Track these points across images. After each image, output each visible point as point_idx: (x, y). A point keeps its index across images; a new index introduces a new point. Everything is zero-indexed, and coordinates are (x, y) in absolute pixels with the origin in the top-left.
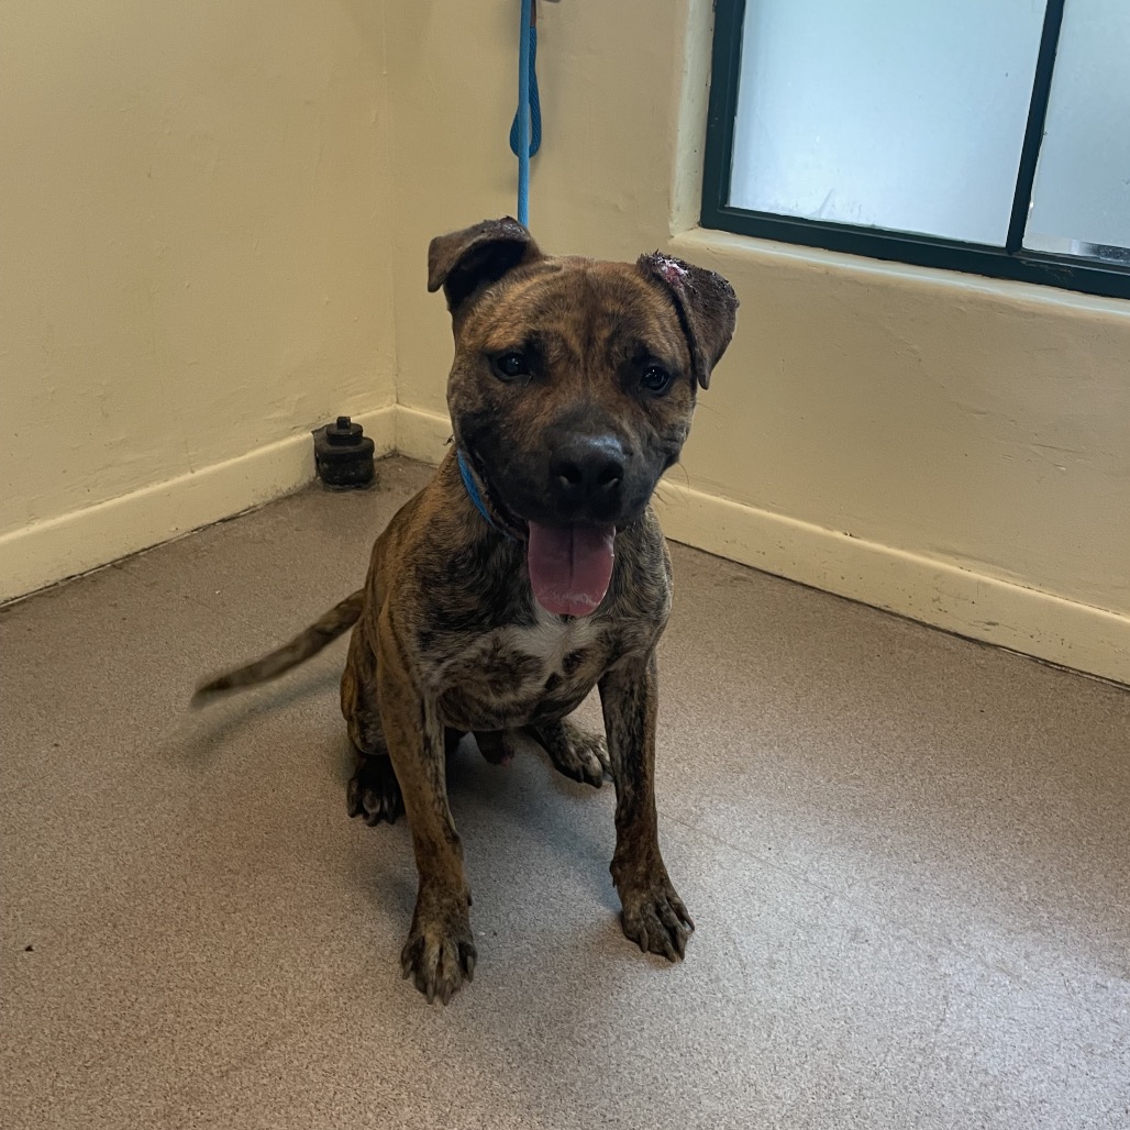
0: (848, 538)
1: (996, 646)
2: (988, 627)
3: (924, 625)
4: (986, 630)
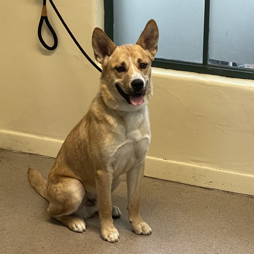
0: (164, 160)
1: (213, 189)
2: (210, 183)
3: (190, 185)
4: (210, 184)
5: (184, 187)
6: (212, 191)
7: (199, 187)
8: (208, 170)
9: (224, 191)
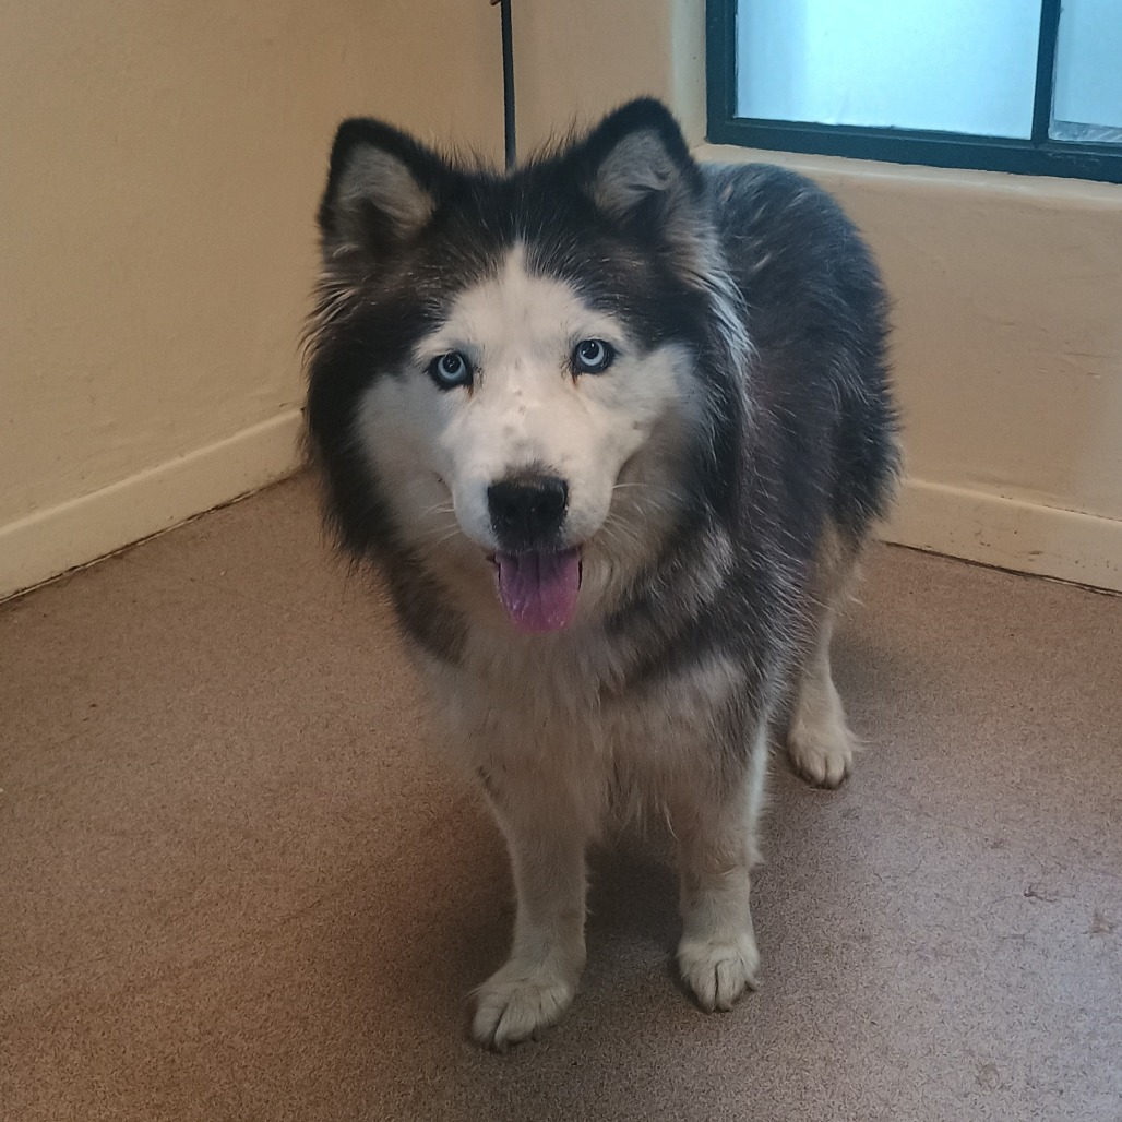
1: (1041, 577)
2: (1033, 557)
3: (967, 562)
4: (1031, 560)
5: (943, 564)
6: (1037, 583)
7: (993, 567)
8: (1028, 512)
9: (1082, 586)
